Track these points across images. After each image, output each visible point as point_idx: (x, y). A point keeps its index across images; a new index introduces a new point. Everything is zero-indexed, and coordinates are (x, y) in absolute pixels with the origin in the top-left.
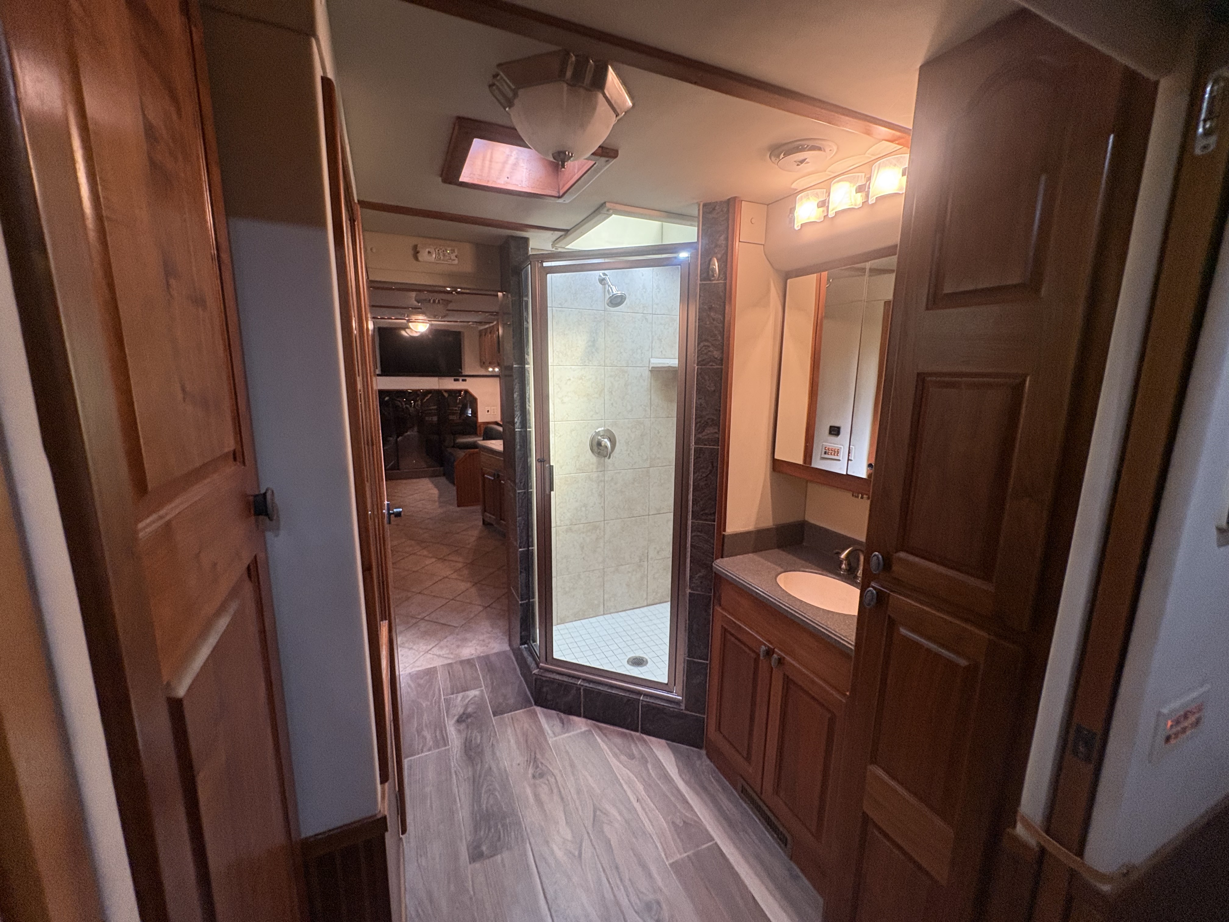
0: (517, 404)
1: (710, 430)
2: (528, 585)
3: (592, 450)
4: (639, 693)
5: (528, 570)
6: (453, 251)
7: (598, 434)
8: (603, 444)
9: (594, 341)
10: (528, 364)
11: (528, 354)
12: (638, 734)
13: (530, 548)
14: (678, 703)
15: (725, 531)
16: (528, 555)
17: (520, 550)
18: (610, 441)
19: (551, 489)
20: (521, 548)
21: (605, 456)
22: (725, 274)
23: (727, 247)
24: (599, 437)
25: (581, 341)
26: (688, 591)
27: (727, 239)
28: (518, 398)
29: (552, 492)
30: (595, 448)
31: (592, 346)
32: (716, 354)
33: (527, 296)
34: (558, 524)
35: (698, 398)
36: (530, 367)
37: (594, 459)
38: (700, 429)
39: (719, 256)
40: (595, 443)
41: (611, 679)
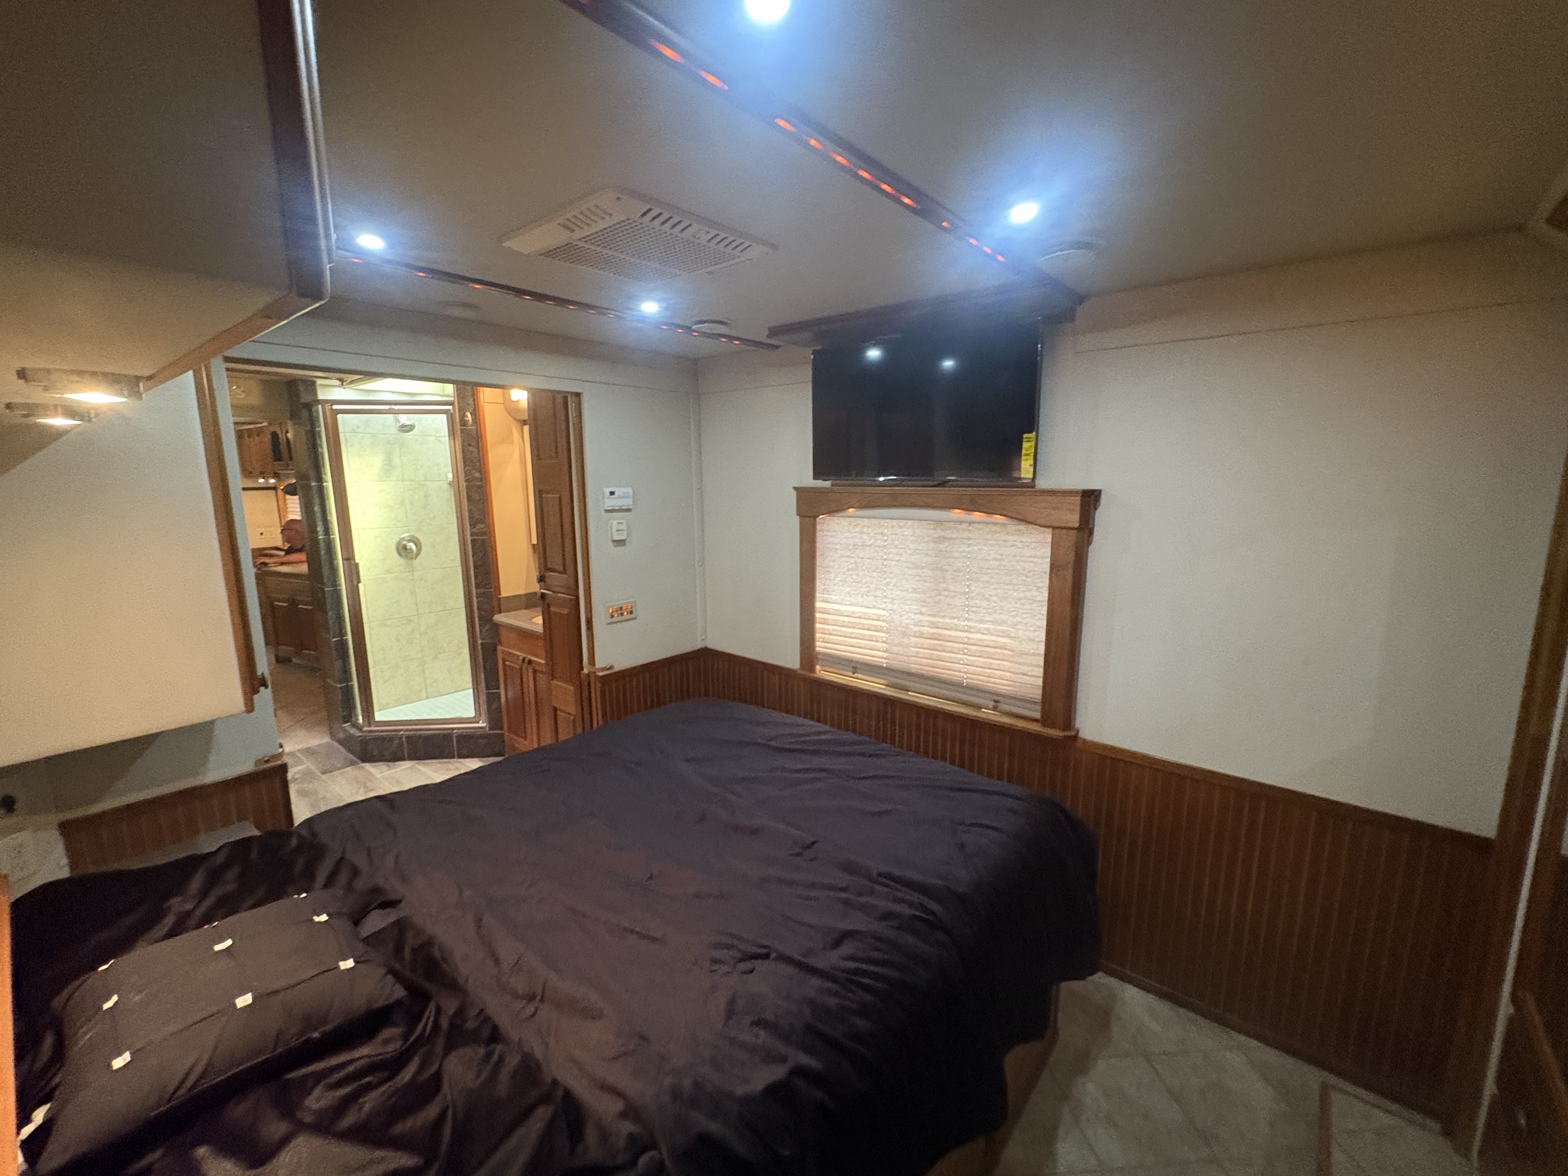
0: (318, 515)
1: (479, 526)
2: (346, 671)
3: (400, 555)
4: (453, 729)
5: (344, 656)
6: (238, 387)
7: (403, 539)
8: (408, 547)
9: (390, 460)
10: (326, 482)
11: (325, 474)
12: (455, 760)
13: (345, 638)
14: (483, 728)
15: (500, 594)
16: (343, 644)
17: (335, 640)
18: (416, 545)
19: (359, 581)
20: (334, 638)
21: (412, 559)
22: (476, 423)
23: (475, 405)
24: (405, 542)
25: (377, 461)
26: (480, 642)
27: (474, 400)
28: (319, 510)
29: (360, 585)
30: (403, 552)
31: (389, 466)
32: (477, 475)
33: (319, 426)
34: (371, 619)
35: (469, 505)
36: (329, 485)
37: (401, 561)
38: (473, 525)
39: (471, 411)
40: (400, 547)
41: (428, 724)
